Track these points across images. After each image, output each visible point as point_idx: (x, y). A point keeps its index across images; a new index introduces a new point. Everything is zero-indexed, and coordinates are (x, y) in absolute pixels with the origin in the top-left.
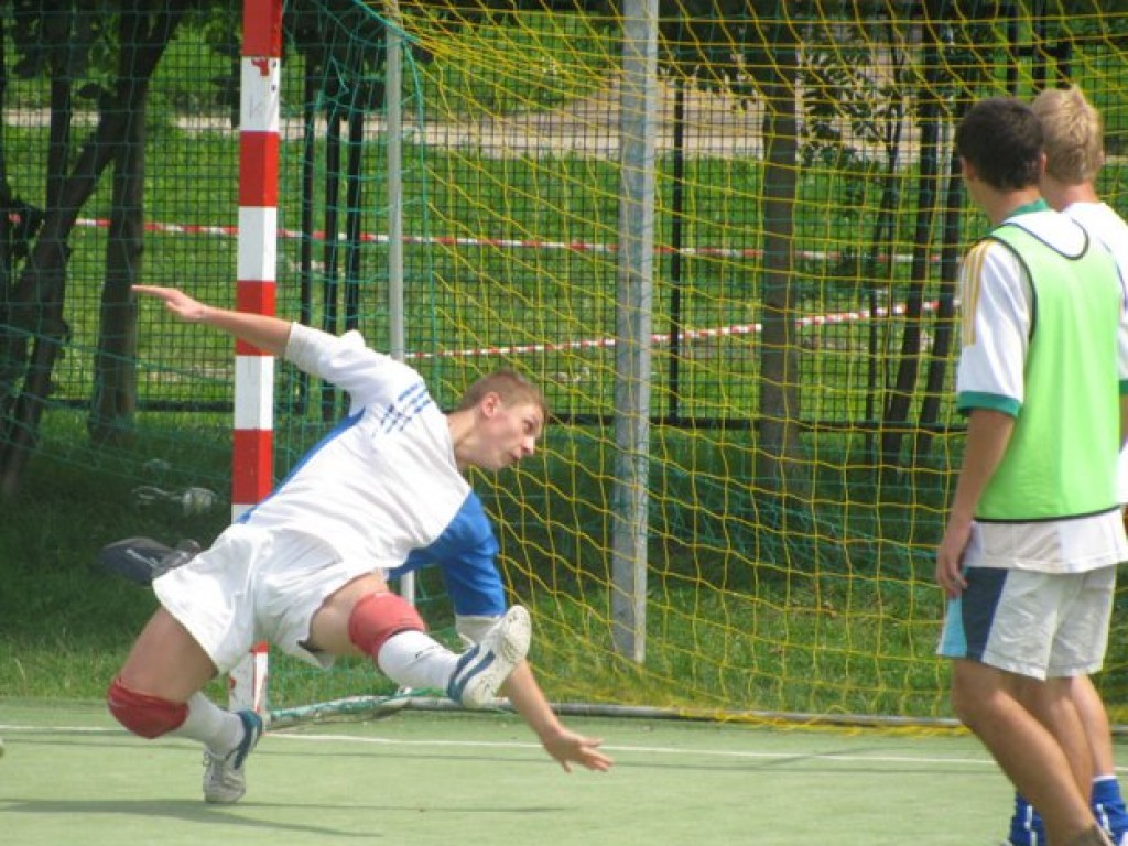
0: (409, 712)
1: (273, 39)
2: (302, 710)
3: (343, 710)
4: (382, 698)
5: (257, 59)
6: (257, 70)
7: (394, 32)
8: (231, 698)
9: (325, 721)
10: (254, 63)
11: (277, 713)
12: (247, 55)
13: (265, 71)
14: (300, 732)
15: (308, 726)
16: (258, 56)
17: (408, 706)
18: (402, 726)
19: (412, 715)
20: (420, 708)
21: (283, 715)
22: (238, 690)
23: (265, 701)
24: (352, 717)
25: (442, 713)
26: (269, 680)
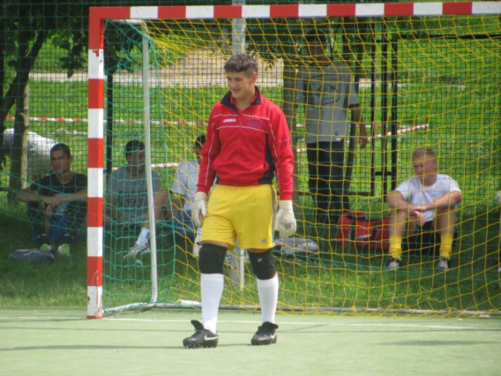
0: (156, 309)
1: (100, 42)
2: (116, 309)
3: (131, 309)
4: (145, 303)
5: (95, 50)
6: (95, 54)
7: (146, 38)
8: (88, 305)
9: (125, 313)
10: (94, 51)
11: (107, 310)
12: (91, 48)
13: (98, 55)
14: (115, 317)
15: (118, 315)
16: (95, 48)
17: (155, 307)
18: (154, 315)
19: (158, 311)
20: (160, 308)
21: (109, 311)
22: (91, 301)
23: (102, 305)
24: (133, 311)
25: (169, 309)
26: (103, 297)
